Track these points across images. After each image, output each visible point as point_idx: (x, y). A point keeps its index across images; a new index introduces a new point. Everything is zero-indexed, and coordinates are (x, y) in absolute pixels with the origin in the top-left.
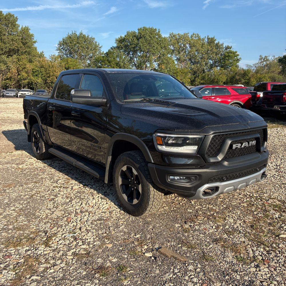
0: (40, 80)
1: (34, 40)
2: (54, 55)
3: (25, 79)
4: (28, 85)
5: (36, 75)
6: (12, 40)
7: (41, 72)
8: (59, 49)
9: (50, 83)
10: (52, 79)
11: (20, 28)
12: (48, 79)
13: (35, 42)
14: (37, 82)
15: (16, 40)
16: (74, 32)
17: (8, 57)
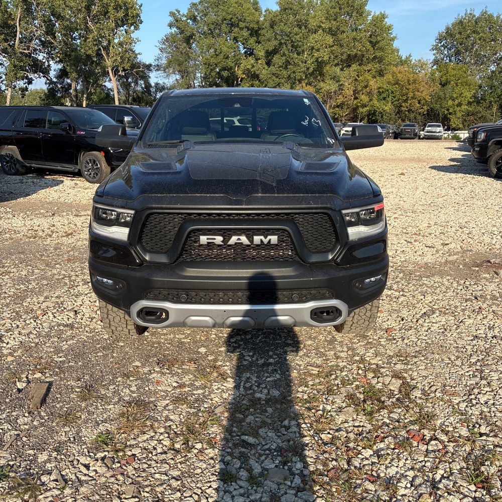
0: (388, 107)
1: (392, 36)
2: (420, 60)
3: (364, 106)
4: (368, 116)
5: (384, 99)
6: (354, 39)
7: (392, 92)
8: (436, 48)
9: (407, 112)
10: (411, 104)
11: (370, 18)
12: (403, 104)
13: (393, 39)
14: (384, 111)
15: (361, 38)
16: (469, 12)
17: (342, 70)
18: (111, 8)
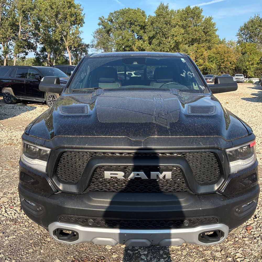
0: (214, 66)
1: (215, 29)
2: (231, 41)
3: (201, 65)
4: (203, 70)
5: (212, 61)
6: (195, 30)
7: (216, 58)
8: (239, 35)
9: (224, 68)
10: (226, 64)
11: (204, 19)
12: (222, 64)
13: (216, 30)
14: (212, 68)
15: (199, 30)
16: (256, 16)
17: (189, 46)
18: (68, 16)
